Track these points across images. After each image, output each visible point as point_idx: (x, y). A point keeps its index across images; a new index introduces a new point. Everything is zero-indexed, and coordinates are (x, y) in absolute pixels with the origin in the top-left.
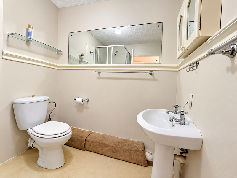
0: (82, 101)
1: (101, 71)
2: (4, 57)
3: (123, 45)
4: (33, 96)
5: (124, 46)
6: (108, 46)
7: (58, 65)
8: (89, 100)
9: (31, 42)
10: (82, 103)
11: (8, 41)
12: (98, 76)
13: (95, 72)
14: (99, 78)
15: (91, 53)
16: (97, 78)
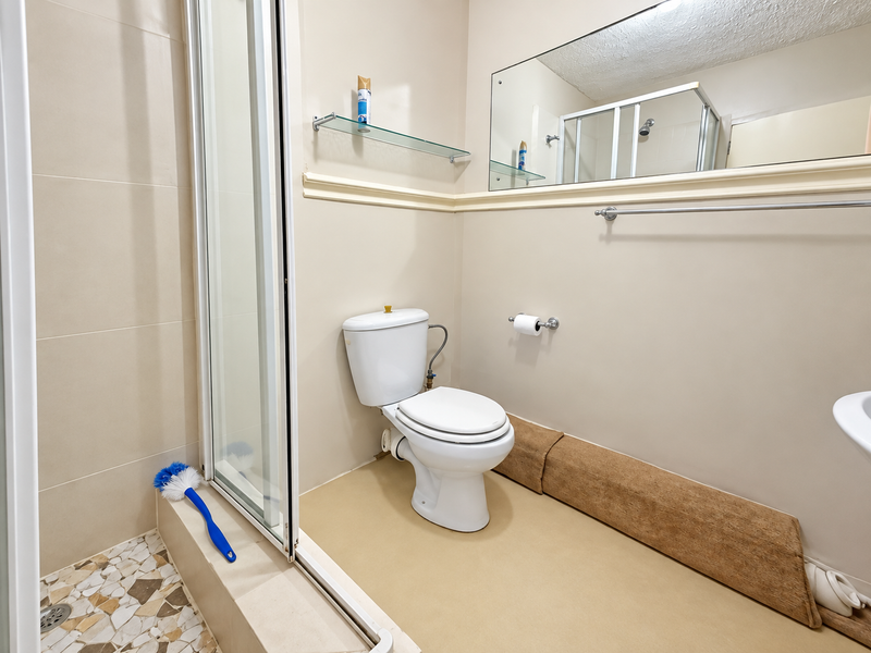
0: (537, 327)
1: (620, 209)
2: (309, 192)
3: (695, 85)
4: (388, 310)
5: (696, 89)
6: (616, 105)
7: (455, 197)
8: (557, 324)
9: (364, 134)
10: (537, 333)
11: (315, 143)
12: (605, 232)
13: (597, 214)
14: (609, 238)
15: (549, 140)
16: (602, 238)
